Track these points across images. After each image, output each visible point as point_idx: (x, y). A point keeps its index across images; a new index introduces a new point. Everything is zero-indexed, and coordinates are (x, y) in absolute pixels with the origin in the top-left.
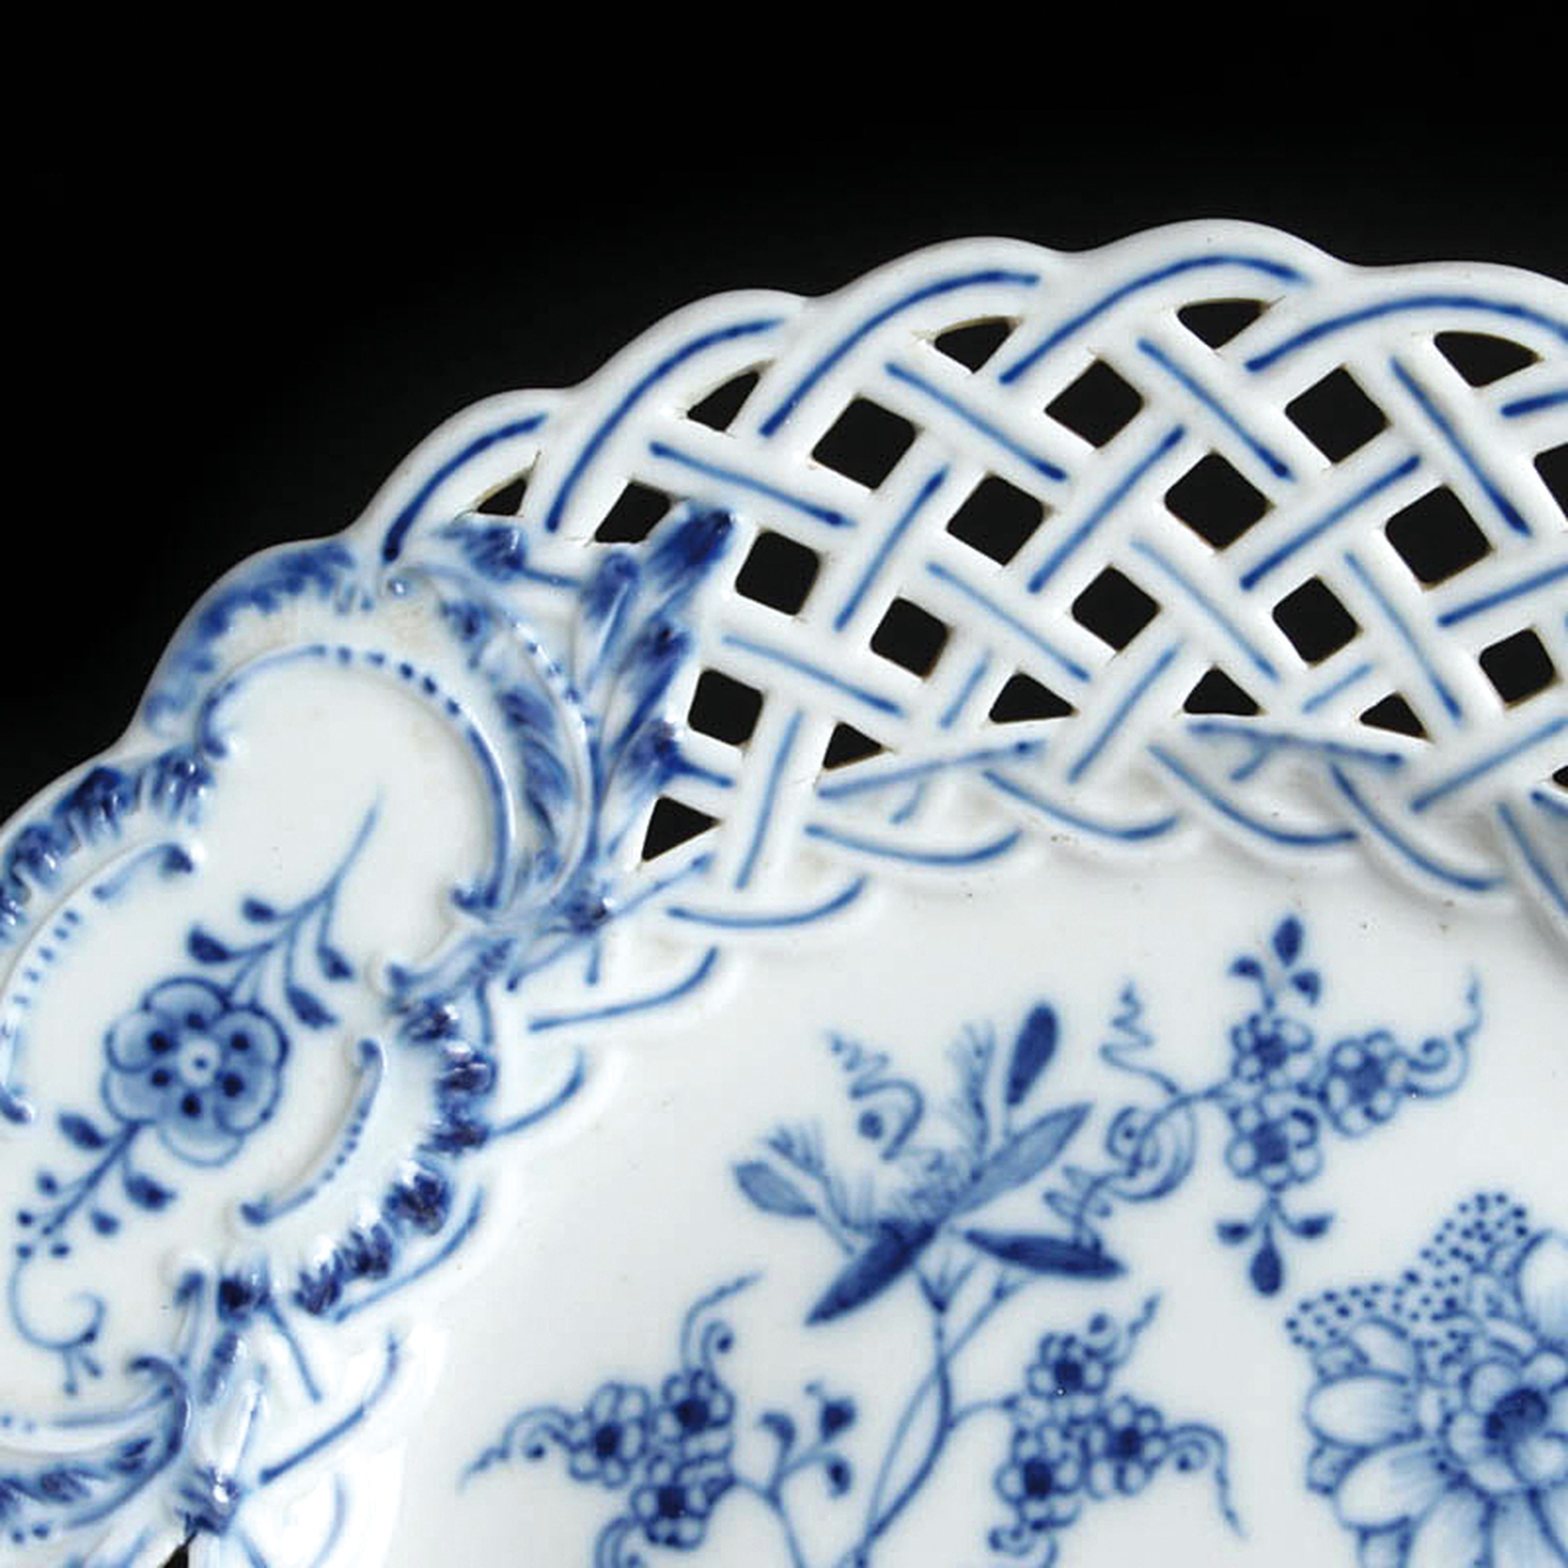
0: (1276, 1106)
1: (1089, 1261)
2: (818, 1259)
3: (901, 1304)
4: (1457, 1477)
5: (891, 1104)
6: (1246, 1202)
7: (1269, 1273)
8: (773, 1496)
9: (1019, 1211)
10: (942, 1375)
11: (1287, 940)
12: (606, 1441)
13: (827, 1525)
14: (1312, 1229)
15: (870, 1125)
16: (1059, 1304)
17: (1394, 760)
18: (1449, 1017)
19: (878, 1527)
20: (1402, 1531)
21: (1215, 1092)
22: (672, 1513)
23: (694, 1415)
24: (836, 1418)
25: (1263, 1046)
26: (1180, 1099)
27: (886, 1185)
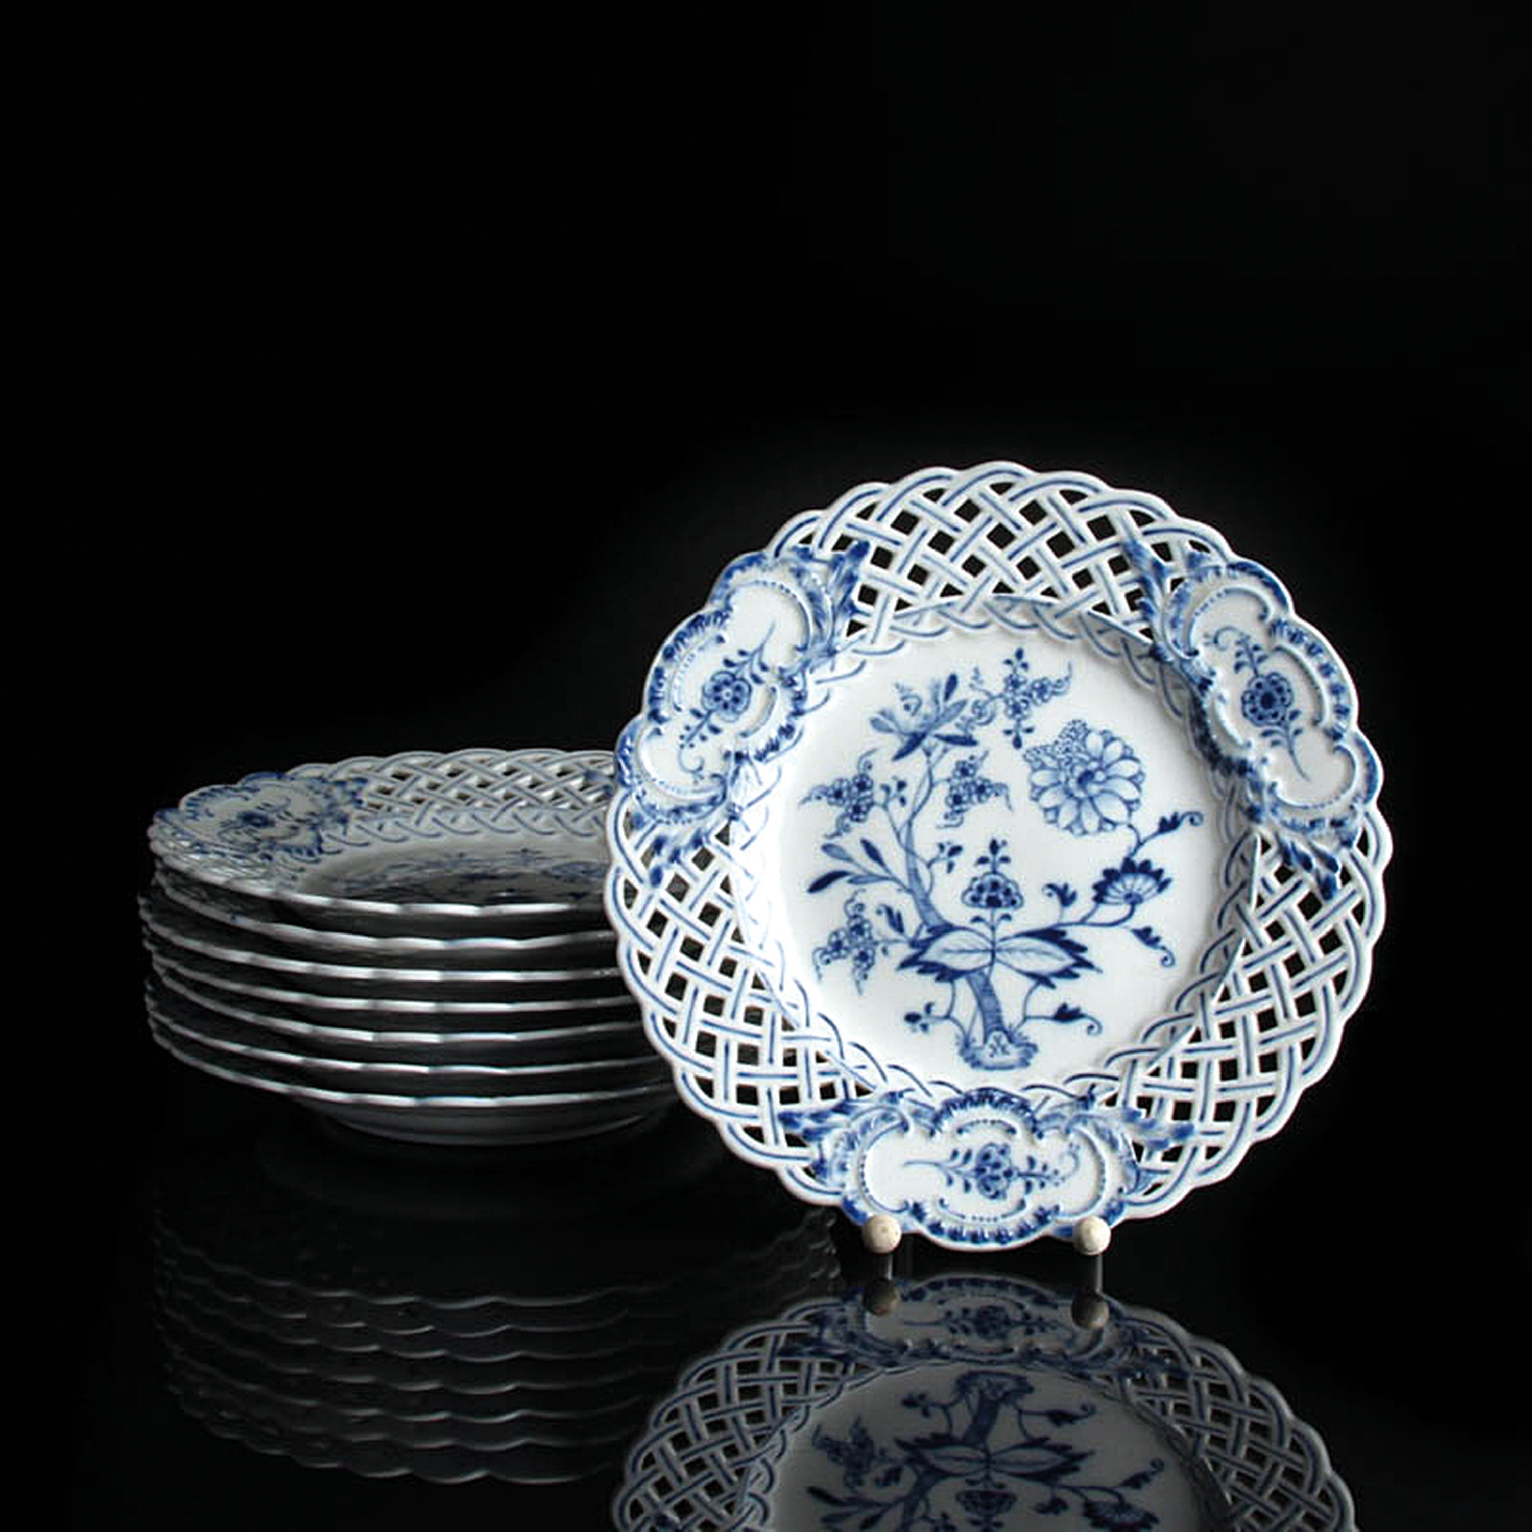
0: (1018, 699)
1: (969, 741)
2: (894, 743)
3: (918, 755)
4: (1070, 795)
5: (912, 702)
6: (1010, 724)
7: (1018, 743)
8: (885, 807)
9: (949, 729)
10: (930, 773)
11: (1019, 654)
12: (838, 794)
13: (900, 814)
14: (1029, 731)
15: (907, 707)
16: (961, 753)
17: (1049, 605)
18: (1063, 673)
19: (914, 814)
20: (1056, 810)
21: (1001, 696)
22: (857, 812)
23: (862, 786)
24: (901, 785)
25: (1013, 683)
26: (992, 698)
27: (912, 723)
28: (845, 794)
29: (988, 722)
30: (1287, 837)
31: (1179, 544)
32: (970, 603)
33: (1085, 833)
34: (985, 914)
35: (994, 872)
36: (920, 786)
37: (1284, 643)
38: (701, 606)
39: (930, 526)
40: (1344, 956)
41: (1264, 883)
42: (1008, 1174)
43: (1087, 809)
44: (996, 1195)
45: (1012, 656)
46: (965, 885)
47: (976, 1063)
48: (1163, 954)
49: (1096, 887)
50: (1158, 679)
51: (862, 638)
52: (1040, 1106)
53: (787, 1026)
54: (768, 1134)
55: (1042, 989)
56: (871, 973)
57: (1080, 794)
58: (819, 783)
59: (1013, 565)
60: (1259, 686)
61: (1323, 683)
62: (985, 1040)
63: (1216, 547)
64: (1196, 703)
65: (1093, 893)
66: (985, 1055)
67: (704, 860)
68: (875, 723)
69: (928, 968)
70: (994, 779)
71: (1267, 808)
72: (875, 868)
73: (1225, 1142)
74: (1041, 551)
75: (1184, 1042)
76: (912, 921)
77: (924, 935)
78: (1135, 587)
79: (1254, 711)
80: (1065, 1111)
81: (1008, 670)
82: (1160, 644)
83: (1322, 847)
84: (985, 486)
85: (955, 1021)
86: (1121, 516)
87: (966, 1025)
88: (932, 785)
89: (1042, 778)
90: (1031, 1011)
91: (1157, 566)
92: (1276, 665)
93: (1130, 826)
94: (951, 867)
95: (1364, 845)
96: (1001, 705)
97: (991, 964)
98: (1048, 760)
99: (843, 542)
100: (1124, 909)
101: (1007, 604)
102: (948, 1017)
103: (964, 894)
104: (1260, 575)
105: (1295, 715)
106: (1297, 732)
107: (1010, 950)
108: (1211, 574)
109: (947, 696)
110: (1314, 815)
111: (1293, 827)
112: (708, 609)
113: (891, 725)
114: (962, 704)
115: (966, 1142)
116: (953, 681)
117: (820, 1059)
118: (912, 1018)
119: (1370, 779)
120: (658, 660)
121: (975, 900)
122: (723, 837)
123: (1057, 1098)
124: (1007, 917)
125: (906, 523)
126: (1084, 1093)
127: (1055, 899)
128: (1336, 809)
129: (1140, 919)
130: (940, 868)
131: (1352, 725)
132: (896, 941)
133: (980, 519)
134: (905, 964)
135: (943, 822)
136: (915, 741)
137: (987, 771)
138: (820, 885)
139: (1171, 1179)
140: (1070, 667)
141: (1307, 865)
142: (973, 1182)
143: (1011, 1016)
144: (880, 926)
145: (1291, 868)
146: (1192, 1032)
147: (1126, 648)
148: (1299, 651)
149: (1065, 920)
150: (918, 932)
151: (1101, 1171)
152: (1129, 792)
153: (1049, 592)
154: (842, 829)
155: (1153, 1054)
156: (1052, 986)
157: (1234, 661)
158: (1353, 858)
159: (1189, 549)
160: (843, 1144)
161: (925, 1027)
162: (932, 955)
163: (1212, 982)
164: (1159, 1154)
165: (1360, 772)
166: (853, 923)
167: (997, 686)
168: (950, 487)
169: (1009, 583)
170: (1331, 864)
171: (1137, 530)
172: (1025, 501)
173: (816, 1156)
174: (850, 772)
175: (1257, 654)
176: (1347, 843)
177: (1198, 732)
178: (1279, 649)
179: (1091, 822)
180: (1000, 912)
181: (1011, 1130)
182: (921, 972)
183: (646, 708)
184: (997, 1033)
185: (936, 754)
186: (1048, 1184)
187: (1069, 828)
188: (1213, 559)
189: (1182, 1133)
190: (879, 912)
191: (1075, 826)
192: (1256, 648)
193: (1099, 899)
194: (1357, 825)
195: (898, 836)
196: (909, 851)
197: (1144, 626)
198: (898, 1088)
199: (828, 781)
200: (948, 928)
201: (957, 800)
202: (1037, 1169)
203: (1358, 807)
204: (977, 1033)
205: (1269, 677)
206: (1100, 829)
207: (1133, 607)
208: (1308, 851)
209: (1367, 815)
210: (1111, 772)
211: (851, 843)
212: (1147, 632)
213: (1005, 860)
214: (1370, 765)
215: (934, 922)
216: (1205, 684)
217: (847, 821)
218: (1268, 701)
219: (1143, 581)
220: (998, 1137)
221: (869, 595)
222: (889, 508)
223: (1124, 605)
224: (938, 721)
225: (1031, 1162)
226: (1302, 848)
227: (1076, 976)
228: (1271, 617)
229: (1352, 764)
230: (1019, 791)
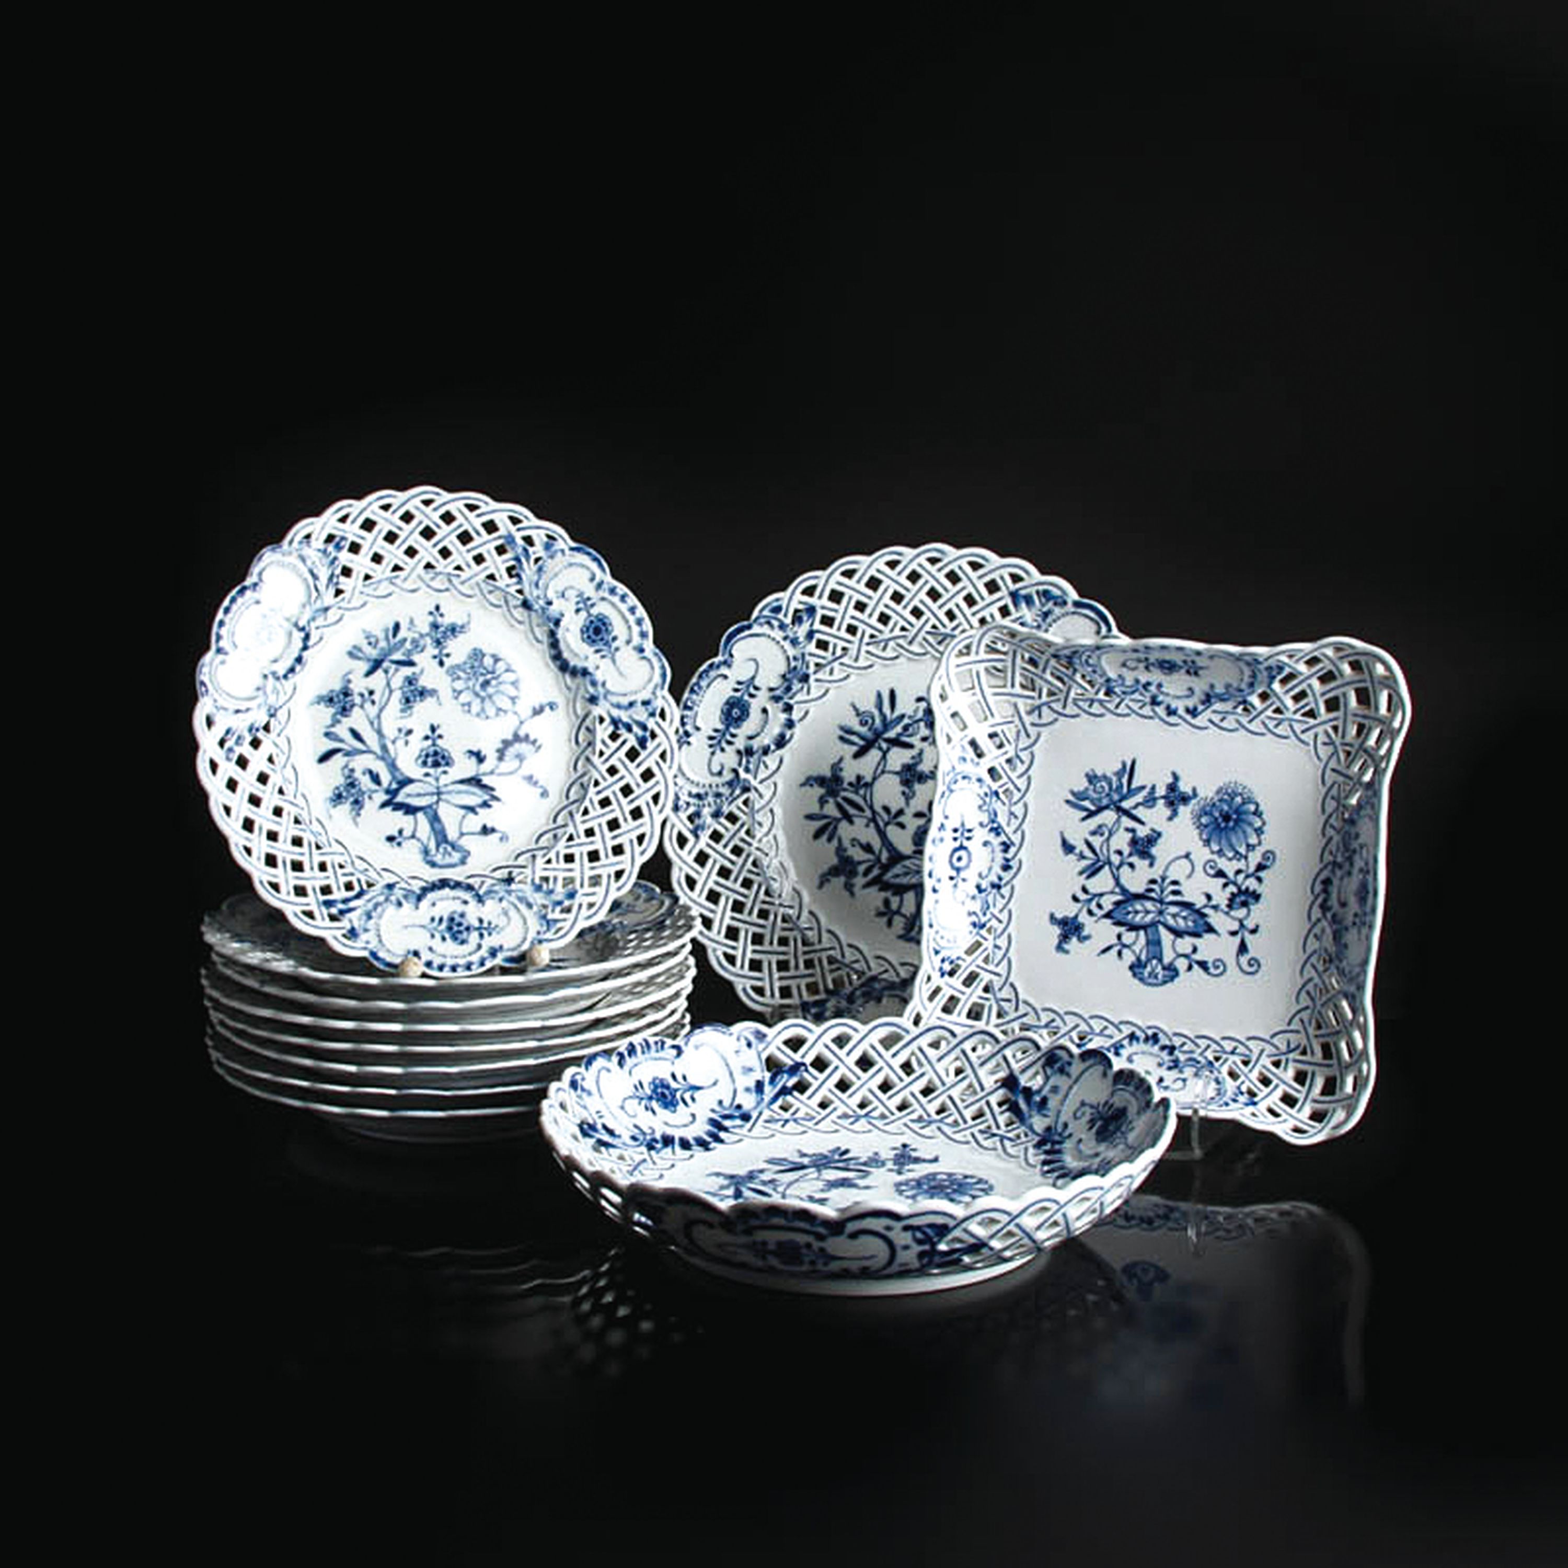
0: (439, 636)
1: (411, 664)
2: (364, 666)
3: (379, 673)
4: (477, 695)
5: (373, 640)
6: (436, 652)
7: (441, 663)
8: (362, 707)
9: (397, 656)
10: (388, 684)
11: (437, 608)
12: (331, 700)
13: (372, 711)
14: (448, 655)
15: (370, 644)
16: (407, 671)
17: (458, 576)
18: (465, 620)
19: (381, 710)
20: (469, 704)
21: (427, 635)
22: (345, 711)
23: (346, 694)
24: (371, 693)
25: (435, 626)
26: (422, 636)
27: (374, 653)
28: (336, 700)
29: (422, 651)
30: (616, 713)
31: (538, 535)
32: (409, 575)
33: (487, 717)
34: (431, 771)
35: (434, 745)
36: (383, 694)
37: (606, 595)
38: (243, 579)
39: (383, 527)
40: (657, 783)
41: (603, 742)
42: (468, 929)
43: (488, 704)
44: (463, 942)
45: (433, 610)
46: (417, 754)
47: (433, 864)
48: (541, 790)
49: (498, 751)
50: (527, 621)
51: (343, 599)
52: (480, 887)
53: (318, 847)
54: (317, 914)
55: (471, 816)
56: (363, 812)
57: (483, 694)
58: (317, 693)
59: (435, 551)
60: (592, 622)
61: (632, 619)
62: (437, 849)
63: (561, 536)
64: (552, 634)
65: (497, 755)
66: (438, 859)
67: (256, 743)
68: (350, 654)
69: (398, 807)
70: (429, 687)
71: (601, 697)
72: (359, 745)
73: (598, 899)
74: (452, 543)
75: (563, 842)
76: (385, 778)
77: (394, 786)
78: (512, 563)
79: (589, 637)
80: (496, 888)
81: (431, 619)
82: (529, 597)
83: (637, 718)
84: (417, 502)
85: (419, 840)
86: (501, 520)
87: (425, 842)
88: (391, 692)
89: (459, 685)
90: (464, 831)
91: (525, 550)
92: (601, 609)
93: (516, 713)
94: (407, 743)
95: (662, 715)
96: (428, 640)
97: (437, 802)
98: (462, 674)
99: (330, 539)
100: (516, 763)
101: (432, 575)
102: (413, 836)
103: (417, 759)
104: (589, 554)
105: (615, 639)
106: (617, 649)
107: (449, 793)
108: (559, 554)
109: (395, 635)
110: (632, 698)
111: (619, 706)
112: (248, 582)
113: (360, 655)
114: (405, 640)
115: (437, 912)
116: (397, 627)
117: (341, 867)
118: (391, 839)
119: (664, 675)
120: (220, 615)
121: (425, 763)
122: (267, 728)
123: (489, 882)
124: (445, 772)
125: (368, 525)
126: (506, 876)
127: (474, 759)
128: (646, 695)
129: (526, 770)
130: (400, 743)
131: (649, 645)
132: (376, 791)
133: (414, 523)
134: (384, 805)
135: (399, 714)
136: (376, 665)
137: (424, 682)
138: (325, 758)
139: (567, 925)
140: (469, 615)
141: (629, 729)
142: (447, 936)
143: (452, 834)
144: (365, 782)
145: (619, 732)
146: (567, 836)
147: (506, 602)
148: (616, 599)
149: (481, 771)
150: (390, 784)
151: (525, 922)
152: (513, 692)
153: (458, 568)
154: (335, 722)
155: (545, 851)
156: (476, 813)
157: (574, 607)
158: (657, 723)
159: (545, 539)
160: (364, 918)
161: (399, 844)
162: (400, 799)
163: (575, 805)
164: (558, 909)
165: (658, 671)
166: (349, 781)
167: (426, 629)
168: (395, 502)
169: (434, 563)
170: (644, 727)
171: (513, 528)
172: (442, 511)
173: (349, 927)
174: (337, 686)
175: (589, 603)
176: (652, 714)
177: (553, 652)
178: (603, 599)
179: (491, 711)
180: (440, 769)
181: (466, 902)
182: (394, 809)
183: (213, 647)
184: (444, 845)
185: (391, 671)
186: (494, 934)
187: (478, 715)
188: (560, 544)
189: (571, 895)
190: (364, 773)
191: (481, 713)
192: (589, 599)
193: (501, 758)
194: (659, 704)
195: (372, 723)
196: (379, 732)
197: (518, 587)
198: (391, 881)
199: (324, 692)
200: (410, 781)
201: (408, 701)
202: (485, 925)
203: (659, 693)
204: (432, 845)
205: (597, 617)
206: (497, 715)
207: (511, 576)
208: (630, 721)
209: (664, 697)
210: (501, 679)
211: (342, 730)
212: (520, 592)
213: (440, 737)
214: (663, 667)
215: (400, 778)
216: (557, 623)
217: (339, 717)
218: (597, 631)
219: (517, 559)
220: (459, 907)
221: (347, 572)
222: (358, 516)
223: (505, 575)
224: (391, 650)
225: (481, 921)
226: (625, 719)
227: (489, 806)
228: (597, 580)
229: (652, 668)
230: (445, 691)
